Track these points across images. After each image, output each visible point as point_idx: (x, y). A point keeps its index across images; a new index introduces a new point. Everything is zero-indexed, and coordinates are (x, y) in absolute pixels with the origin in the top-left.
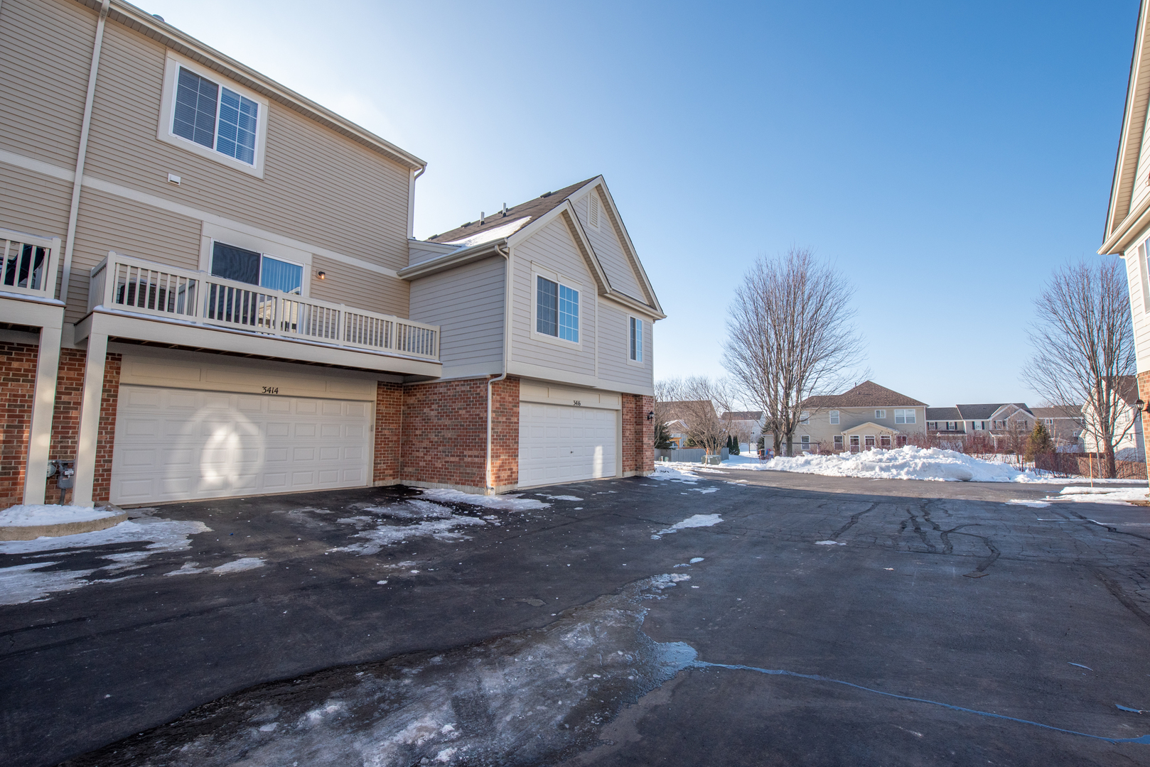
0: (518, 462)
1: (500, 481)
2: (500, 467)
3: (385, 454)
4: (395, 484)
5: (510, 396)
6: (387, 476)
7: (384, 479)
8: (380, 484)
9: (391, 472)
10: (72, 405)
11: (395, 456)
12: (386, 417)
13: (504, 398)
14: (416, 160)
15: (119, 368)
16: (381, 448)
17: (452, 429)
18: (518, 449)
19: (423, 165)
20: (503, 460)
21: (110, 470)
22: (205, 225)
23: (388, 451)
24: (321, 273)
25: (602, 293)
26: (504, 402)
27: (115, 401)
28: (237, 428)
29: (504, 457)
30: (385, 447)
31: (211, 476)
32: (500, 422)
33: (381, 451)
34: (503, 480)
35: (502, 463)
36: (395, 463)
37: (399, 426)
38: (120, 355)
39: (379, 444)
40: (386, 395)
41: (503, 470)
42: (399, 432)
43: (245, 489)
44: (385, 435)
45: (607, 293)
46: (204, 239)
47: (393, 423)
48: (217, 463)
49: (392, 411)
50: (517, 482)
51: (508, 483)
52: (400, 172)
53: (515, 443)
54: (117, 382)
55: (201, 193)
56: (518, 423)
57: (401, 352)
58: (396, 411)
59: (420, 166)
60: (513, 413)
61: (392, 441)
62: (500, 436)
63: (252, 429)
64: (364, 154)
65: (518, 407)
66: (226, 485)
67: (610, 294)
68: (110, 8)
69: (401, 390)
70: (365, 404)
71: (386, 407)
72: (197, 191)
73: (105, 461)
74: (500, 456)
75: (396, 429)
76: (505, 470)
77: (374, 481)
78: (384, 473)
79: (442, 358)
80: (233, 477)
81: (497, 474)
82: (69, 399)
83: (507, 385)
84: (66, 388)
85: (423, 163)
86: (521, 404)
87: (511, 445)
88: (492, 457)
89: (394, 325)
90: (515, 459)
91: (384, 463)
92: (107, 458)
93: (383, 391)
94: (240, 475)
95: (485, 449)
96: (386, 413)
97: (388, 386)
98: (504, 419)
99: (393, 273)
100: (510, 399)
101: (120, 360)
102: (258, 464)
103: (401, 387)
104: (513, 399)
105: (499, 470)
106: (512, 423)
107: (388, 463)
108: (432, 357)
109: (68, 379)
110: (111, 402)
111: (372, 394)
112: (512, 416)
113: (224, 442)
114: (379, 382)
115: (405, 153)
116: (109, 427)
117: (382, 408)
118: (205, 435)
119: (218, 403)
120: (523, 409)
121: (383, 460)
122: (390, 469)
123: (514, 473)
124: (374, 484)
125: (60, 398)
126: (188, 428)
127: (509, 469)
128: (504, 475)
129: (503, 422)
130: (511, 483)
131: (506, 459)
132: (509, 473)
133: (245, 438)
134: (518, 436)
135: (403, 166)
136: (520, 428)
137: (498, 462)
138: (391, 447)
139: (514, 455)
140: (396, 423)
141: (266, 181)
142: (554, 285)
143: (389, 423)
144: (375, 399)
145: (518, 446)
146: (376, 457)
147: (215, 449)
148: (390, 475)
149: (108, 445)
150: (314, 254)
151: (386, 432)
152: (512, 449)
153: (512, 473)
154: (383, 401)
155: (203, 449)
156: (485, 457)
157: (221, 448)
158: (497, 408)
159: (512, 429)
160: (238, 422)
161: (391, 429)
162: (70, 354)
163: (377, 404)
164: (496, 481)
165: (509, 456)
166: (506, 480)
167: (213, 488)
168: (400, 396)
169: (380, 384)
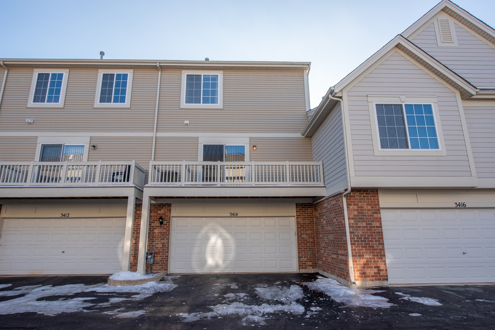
0: (385, 261)
1: (365, 277)
2: (364, 264)
3: (305, 251)
4: (315, 272)
5: (367, 205)
6: (308, 266)
7: (305, 268)
8: (303, 271)
9: (311, 263)
10: (155, 228)
11: (313, 253)
12: (306, 226)
13: (362, 207)
14: (303, 64)
15: (170, 210)
16: (302, 246)
17: (332, 233)
18: (384, 250)
19: (309, 64)
20: (367, 258)
21: (168, 256)
22: (200, 139)
23: (307, 249)
24: (254, 146)
25: (466, 96)
26: (362, 210)
27: (169, 225)
28: (221, 236)
29: (368, 256)
30: (304, 246)
31: (210, 261)
32: (360, 227)
33: (302, 249)
34: (369, 276)
35: (367, 261)
36: (313, 257)
37: (314, 232)
38: (171, 204)
39: (300, 244)
40: (302, 211)
41: (367, 268)
42: (314, 236)
43: (226, 269)
44: (304, 238)
45: (473, 95)
46: (199, 145)
47: (309, 230)
48: (213, 254)
49: (307, 221)
50: (387, 280)
51: (376, 280)
52: (297, 75)
53: (379, 244)
54: (170, 216)
55: (198, 124)
56: (381, 227)
57: (294, 183)
58: (310, 222)
59: (307, 66)
60: (374, 218)
61: (309, 242)
62: (361, 238)
63: (228, 236)
64: (273, 74)
65: (380, 213)
66: (217, 266)
67: (477, 95)
68: (160, 66)
69: (312, 207)
70: (291, 218)
71: (303, 220)
72: (195, 124)
73: (166, 252)
74: (363, 256)
75: (311, 234)
76: (371, 267)
77: (299, 269)
78: (306, 264)
79: (326, 183)
80: (220, 262)
81: (362, 270)
82: (154, 225)
83: (364, 196)
84: (153, 220)
85: (308, 64)
86: (381, 211)
87: (375, 246)
88: (353, 256)
89: (288, 167)
90: (382, 258)
91: (305, 257)
92: (166, 251)
93: (300, 209)
94: (223, 261)
95: (346, 249)
96: (303, 224)
97: (302, 205)
98: (364, 224)
99: (299, 135)
100: (369, 207)
101: (170, 206)
102: (232, 256)
103: (312, 205)
104: (372, 207)
105: (364, 267)
106: (374, 227)
107: (308, 257)
108: (319, 183)
109: (154, 216)
110: (168, 225)
111: (293, 211)
112: (373, 221)
113: (215, 243)
114: (296, 204)
115: (295, 63)
116: (167, 236)
117: (300, 220)
118: (207, 240)
119: (212, 223)
120: (385, 215)
121: (304, 255)
122: (310, 262)
123: (382, 270)
124: (299, 271)
125: (151, 224)
126: (200, 236)
127: (375, 267)
128: (371, 272)
129: (363, 227)
130: (380, 280)
131: (370, 258)
132: (376, 270)
133: (225, 240)
134: (382, 238)
135: (299, 71)
136: (383, 231)
137: (363, 261)
138: (309, 246)
139: (381, 255)
140: (311, 230)
141: (224, 109)
142: (400, 106)
143: (306, 230)
144: (295, 215)
145: (383, 247)
146: (299, 253)
147: (211, 247)
148: (310, 266)
149: (167, 245)
150: (250, 137)
151: (304, 236)
152: (377, 249)
153: (379, 270)
154: (300, 216)
155: (206, 247)
156: (346, 255)
157: (214, 246)
158: (354, 216)
159: (374, 233)
160: (221, 232)
161: (307, 234)
162: (154, 206)
163: (297, 218)
164: (362, 277)
165: (373, 255)
166: (372, 276)
167: (212, 267)
168: (312, 211)
169: (297, 205)
